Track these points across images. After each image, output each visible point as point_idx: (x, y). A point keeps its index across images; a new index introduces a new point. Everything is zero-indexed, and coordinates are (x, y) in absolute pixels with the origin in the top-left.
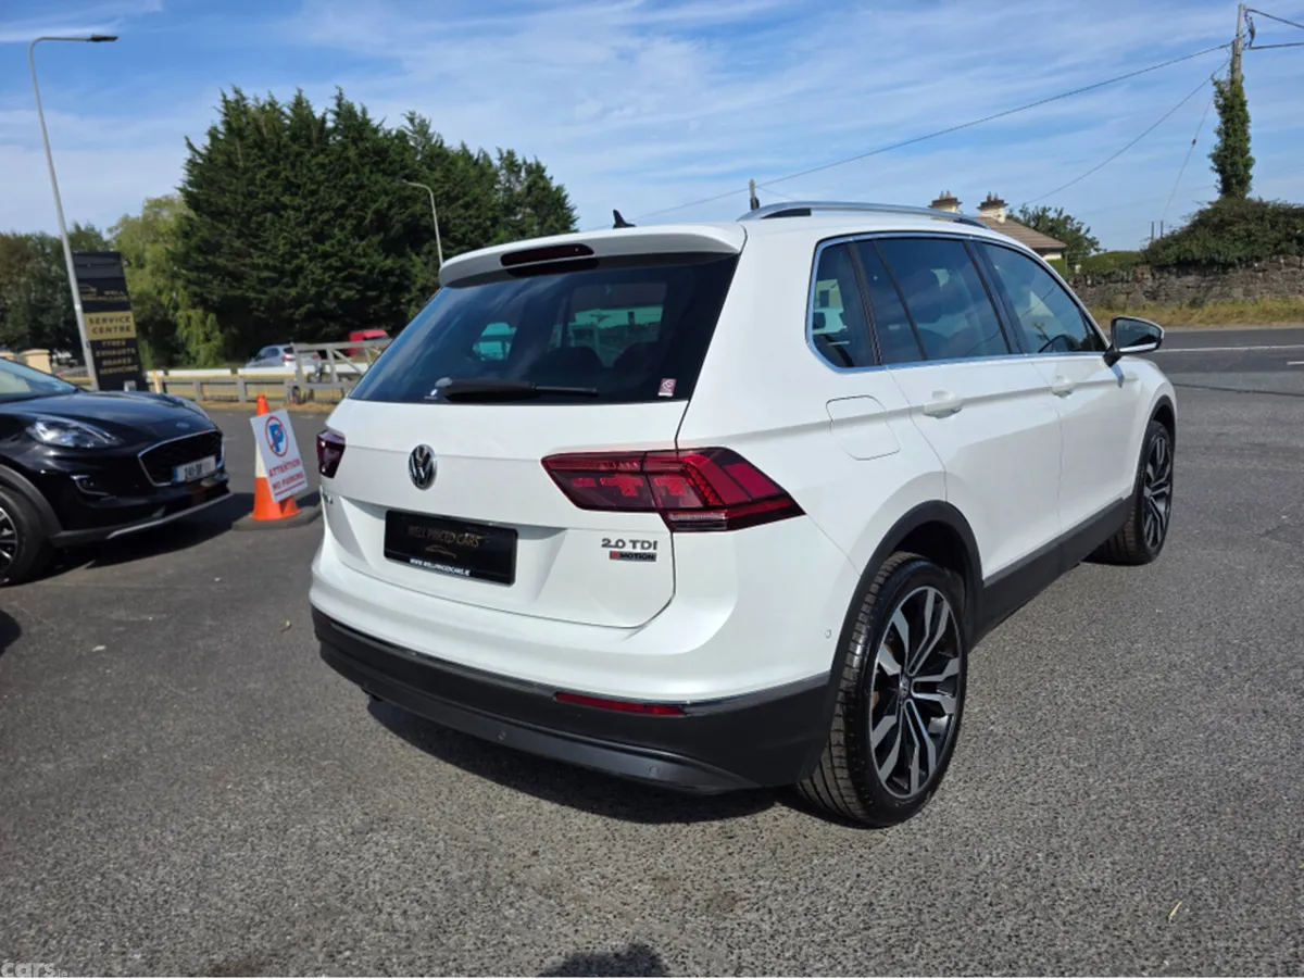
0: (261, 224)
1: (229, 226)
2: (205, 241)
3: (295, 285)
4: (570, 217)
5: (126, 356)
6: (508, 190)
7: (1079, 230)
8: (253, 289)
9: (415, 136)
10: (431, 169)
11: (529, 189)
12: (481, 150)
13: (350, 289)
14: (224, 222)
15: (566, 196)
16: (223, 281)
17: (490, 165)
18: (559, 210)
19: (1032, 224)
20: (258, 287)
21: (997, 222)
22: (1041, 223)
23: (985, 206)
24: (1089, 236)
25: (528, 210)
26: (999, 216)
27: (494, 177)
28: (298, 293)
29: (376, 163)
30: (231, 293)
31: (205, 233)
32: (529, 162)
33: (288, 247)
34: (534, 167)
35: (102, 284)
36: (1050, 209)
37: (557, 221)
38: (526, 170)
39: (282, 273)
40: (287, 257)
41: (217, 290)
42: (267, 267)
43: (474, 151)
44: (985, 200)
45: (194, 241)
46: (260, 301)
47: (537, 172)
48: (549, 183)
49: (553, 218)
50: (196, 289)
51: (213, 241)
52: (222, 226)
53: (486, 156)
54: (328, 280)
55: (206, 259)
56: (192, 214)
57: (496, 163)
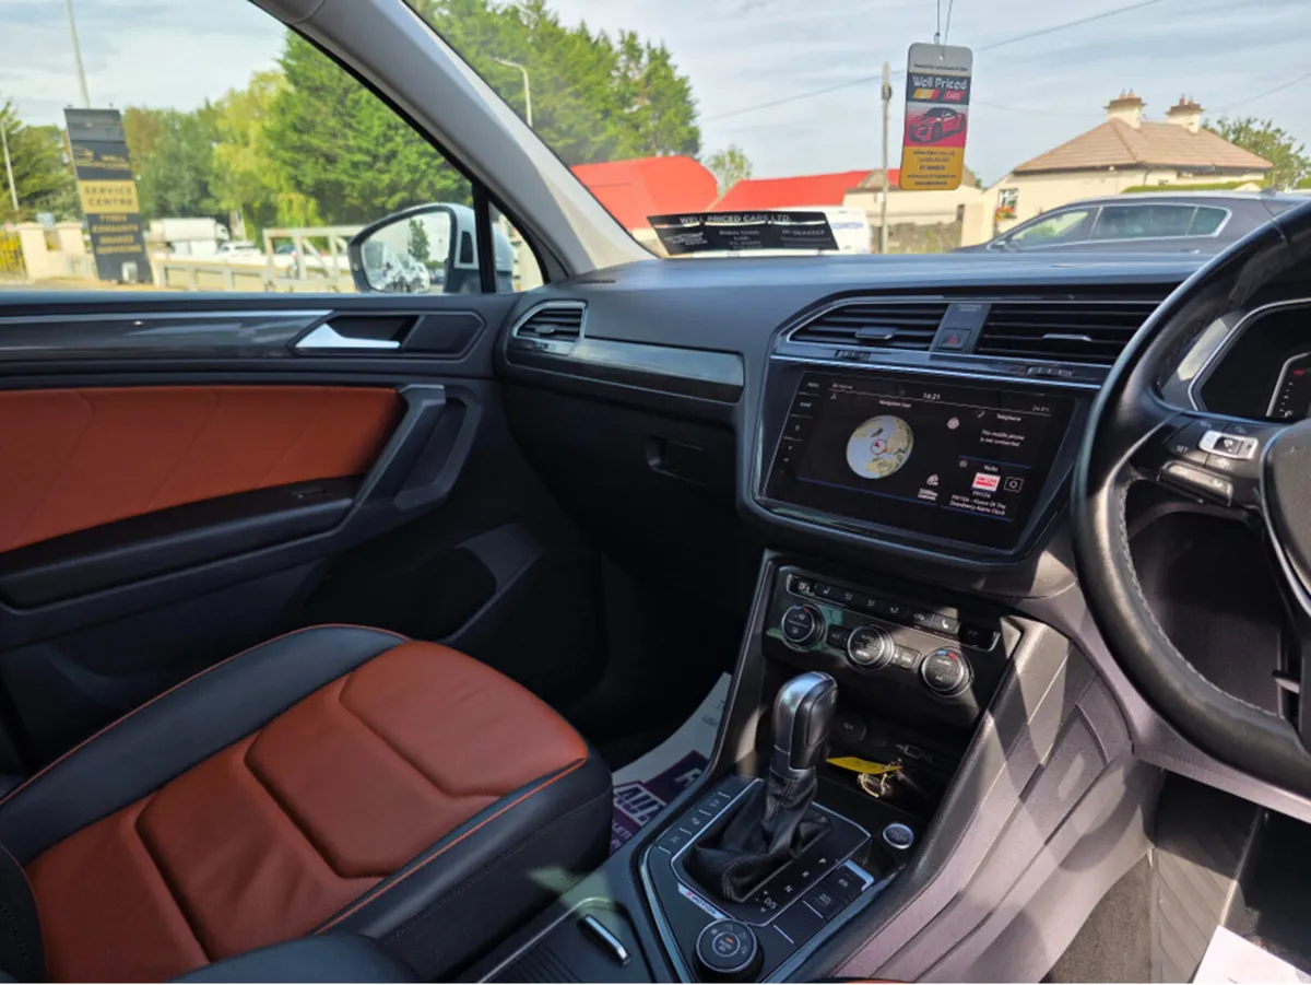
0: (356, 102)
1: (325, 103)
2: (302, 119)
3: (388, 171)
4: (691, 112)
5: (128, 233)
6: (625, 77)
7: (1289, 147)
8: (345, 172)
9: (529, 11)
10: (541, 50)
11: (648, 78)
12: (602, 33)
13: (444, 177)
14: (320, 98)
15: (689, 89)
16: (316, 162)
17: (610, 49)
18: (680, 103)
19: (1232, 137)
20: (352, 172)
21: (1188, 131)
22: (1240, 135)
23: (1174, 111)
24: (1302, 155)
25: (647, 102)
26: (1191, 124)
27: (613, 64)
28: (392, 180)
29: (484, 43)
30: (324, 176)
31: (300, 110)
32: (653, 46)
33: (384, 128)
34: (658, 52)
35: (100, 148)
36: (1256, 120)
37: (676, 114)
38: (649, 54)
39: (375, 157)
40: (382, 140)
41: (311, 173)
42: (360, 150)
43: (594, 33)
44: (1176, 103)
45: (290, 118)
46: (353, 185)
47: (660, 58)
48: (671, 72)
49: (672, 111)
50: (291, 170)
51: (309, 118)
52: (318, 104)
53: (606, 39)
54: (423, 167)
55: (300, 139)
56: (291, 88)
57: (617, 47)
